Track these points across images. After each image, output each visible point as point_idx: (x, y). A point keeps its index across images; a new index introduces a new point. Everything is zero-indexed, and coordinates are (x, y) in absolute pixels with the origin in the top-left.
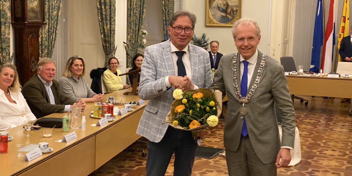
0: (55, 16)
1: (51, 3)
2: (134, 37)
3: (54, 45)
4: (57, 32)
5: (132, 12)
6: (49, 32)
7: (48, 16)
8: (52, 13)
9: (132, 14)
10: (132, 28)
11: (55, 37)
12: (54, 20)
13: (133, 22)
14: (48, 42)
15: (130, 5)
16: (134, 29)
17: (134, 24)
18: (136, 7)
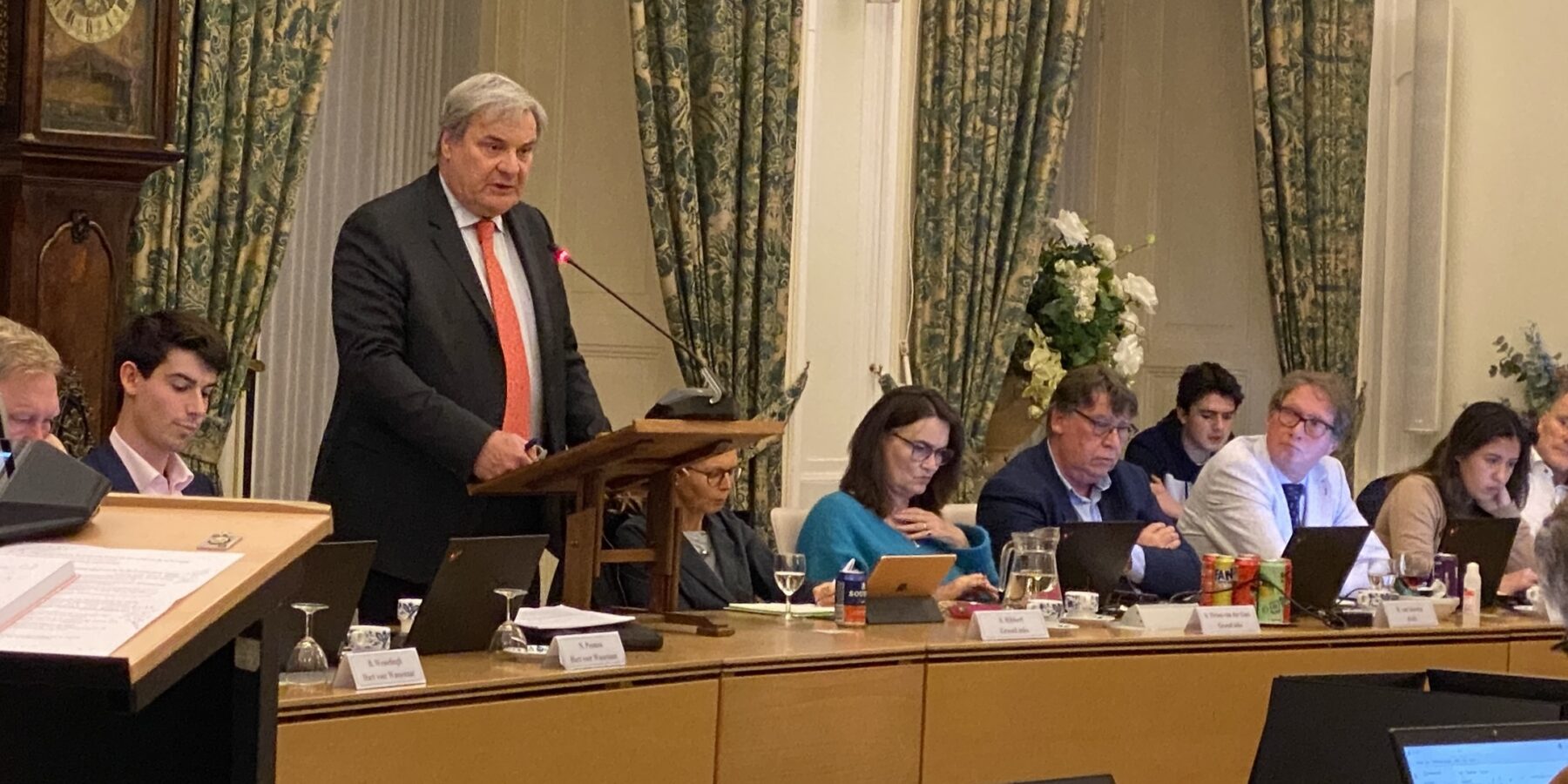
0: (281, 118)
1: (249, 25)
2: (961, 315)
3: (258, 313)
4: (286, 227)
5: (948, 134)
6: (220, 219)
7: (217, 119)
8: (252, 96)
9: (948, 144)
10: (945, 249)
11: (271, 261)
12: (270, 148)
13: (958, 207)
14: (213, 293)
15: (939, 81)
16: (967, 259)
17: (959, 220)
18: (989, 97)
